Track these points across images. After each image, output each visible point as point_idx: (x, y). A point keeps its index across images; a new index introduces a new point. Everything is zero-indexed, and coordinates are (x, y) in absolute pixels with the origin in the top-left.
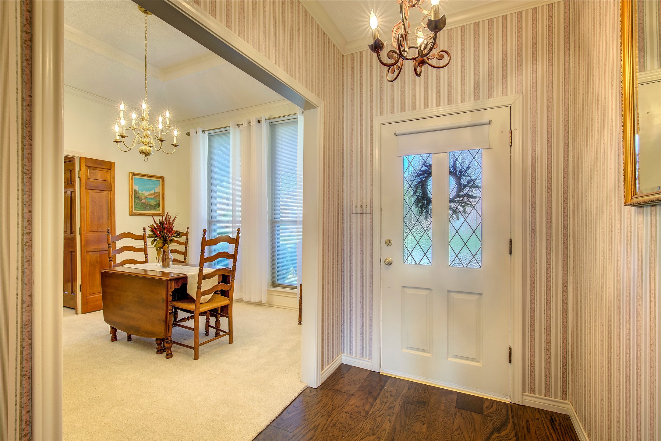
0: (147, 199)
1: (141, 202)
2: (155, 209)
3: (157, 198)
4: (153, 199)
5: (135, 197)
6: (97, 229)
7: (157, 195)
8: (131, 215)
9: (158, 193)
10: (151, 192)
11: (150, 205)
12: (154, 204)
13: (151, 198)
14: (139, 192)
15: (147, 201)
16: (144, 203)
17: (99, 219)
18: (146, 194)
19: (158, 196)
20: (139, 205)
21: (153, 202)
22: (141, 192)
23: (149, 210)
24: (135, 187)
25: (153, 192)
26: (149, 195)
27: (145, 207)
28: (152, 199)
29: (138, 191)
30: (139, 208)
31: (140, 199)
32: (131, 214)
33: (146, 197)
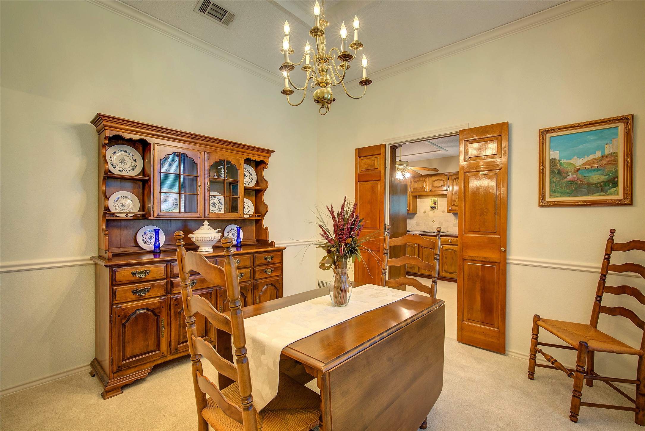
0: (579, 172)
1: (566, 180)
2: (602, 190)
3: (609, 168)
4: (599, 170)
5: (552, 172)
6: (479, 228)
7: (609, 159)
8: (541, 206)
9: (614, 155)
10: (592, 157)
11: (589, 184)
12: (601, 180)
13: (592, 170)
14: (562, 161)
15: (580, 176)
16: (572, 182)
17: (482, 214)
18: (579, 162)
19: (615, 162)
20: (561, 187)
21: (596, 178)
22: (565, 161)
23: (584, 195)
24: (552, 154)
25: (598, 154)
26: (584, 164)
27: (576, 189)
28: (594, 170)
29: (559, 161)
30: (561, 193)
31: (565, 175)
32: (543, 204)
33: (579, 169)
